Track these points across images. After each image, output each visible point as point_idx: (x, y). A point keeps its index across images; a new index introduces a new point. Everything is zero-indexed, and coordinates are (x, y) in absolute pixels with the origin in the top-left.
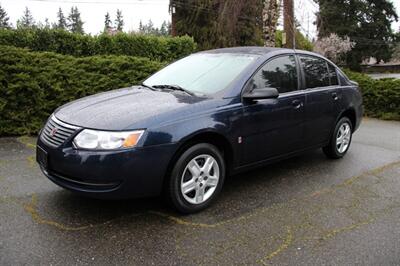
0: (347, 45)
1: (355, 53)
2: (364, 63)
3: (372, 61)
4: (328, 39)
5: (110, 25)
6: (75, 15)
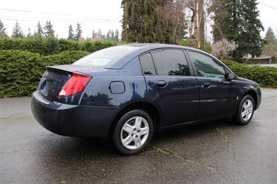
0: (233, 46)
1: (238, 51)
2: (244, 57)
3: (249, 56)
4: (221, 43)
5: (73, 33)
6: (49, 26)
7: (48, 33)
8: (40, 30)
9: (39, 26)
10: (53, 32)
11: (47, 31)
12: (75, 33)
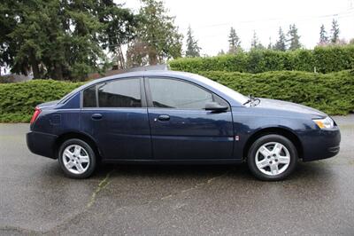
6: (293, 31)
7: (292, 39)
8: (282, 37)
9: (281, 32)
10: (299, 38)
11: (291, 37)
12: (329, 35)
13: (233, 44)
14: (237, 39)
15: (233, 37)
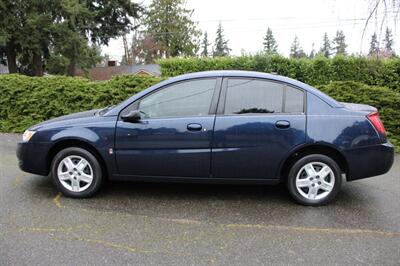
6: (340, 39)
7: (338, 48)
8: (326, 44)
9: (326, 38)
10: (346, 46)
11: (336, 45)
12: (381, 45)
13: (268, 47)
14: (273, 42)
15: (270, 40)
